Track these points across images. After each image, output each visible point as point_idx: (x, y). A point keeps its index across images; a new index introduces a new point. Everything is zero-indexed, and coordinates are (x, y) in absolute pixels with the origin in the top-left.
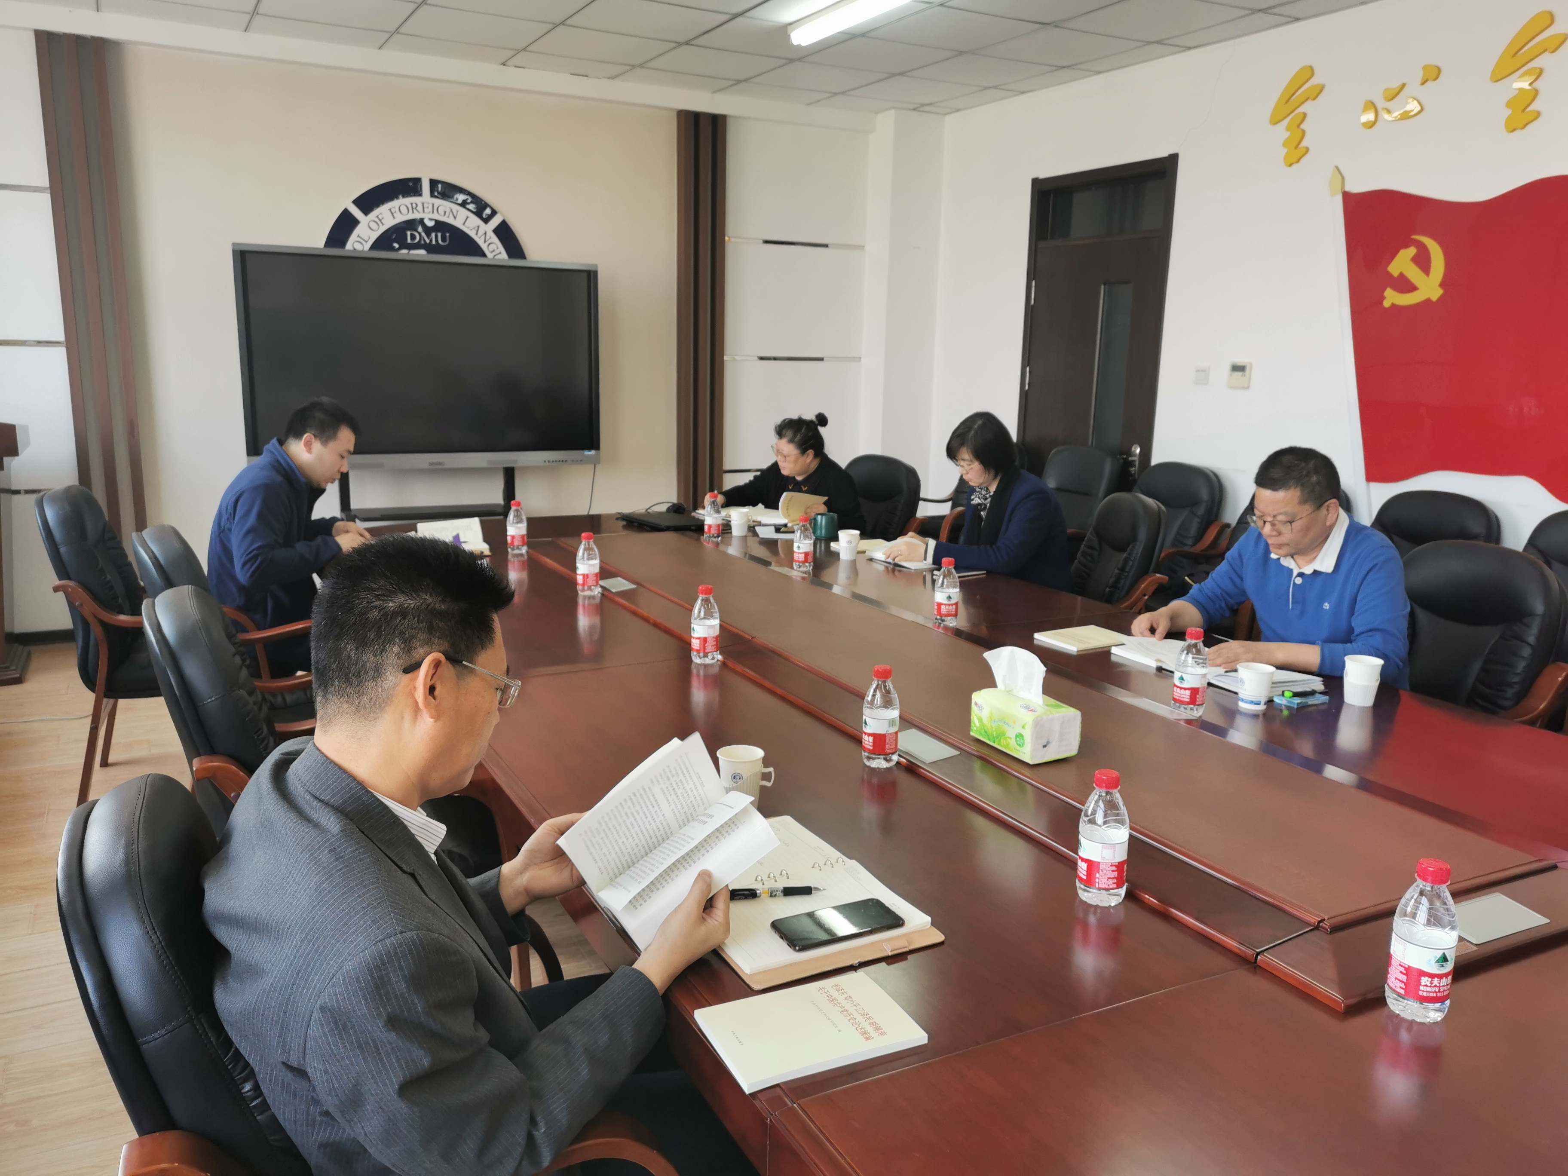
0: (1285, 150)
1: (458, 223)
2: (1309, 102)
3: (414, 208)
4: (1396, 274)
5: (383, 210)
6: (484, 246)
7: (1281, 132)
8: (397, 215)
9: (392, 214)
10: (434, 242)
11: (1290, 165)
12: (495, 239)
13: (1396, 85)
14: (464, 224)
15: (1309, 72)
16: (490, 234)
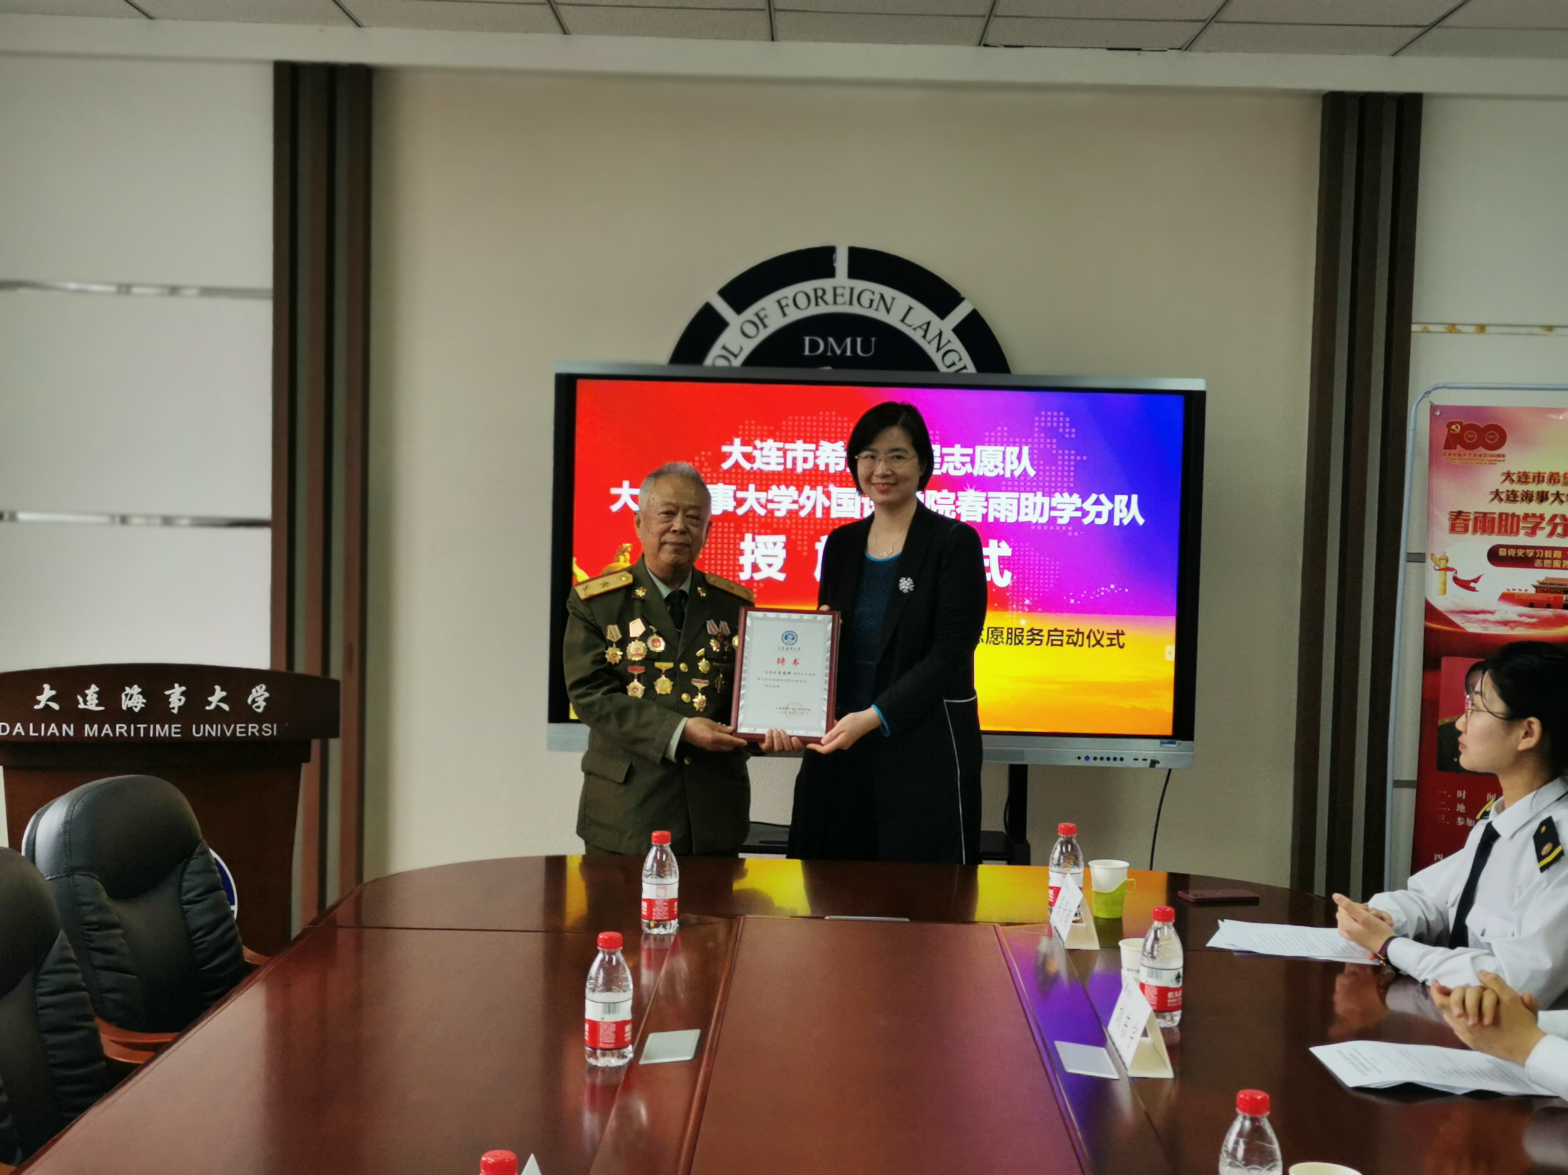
8: (791, 309)
14: (902, 321)
16: (949, 335)
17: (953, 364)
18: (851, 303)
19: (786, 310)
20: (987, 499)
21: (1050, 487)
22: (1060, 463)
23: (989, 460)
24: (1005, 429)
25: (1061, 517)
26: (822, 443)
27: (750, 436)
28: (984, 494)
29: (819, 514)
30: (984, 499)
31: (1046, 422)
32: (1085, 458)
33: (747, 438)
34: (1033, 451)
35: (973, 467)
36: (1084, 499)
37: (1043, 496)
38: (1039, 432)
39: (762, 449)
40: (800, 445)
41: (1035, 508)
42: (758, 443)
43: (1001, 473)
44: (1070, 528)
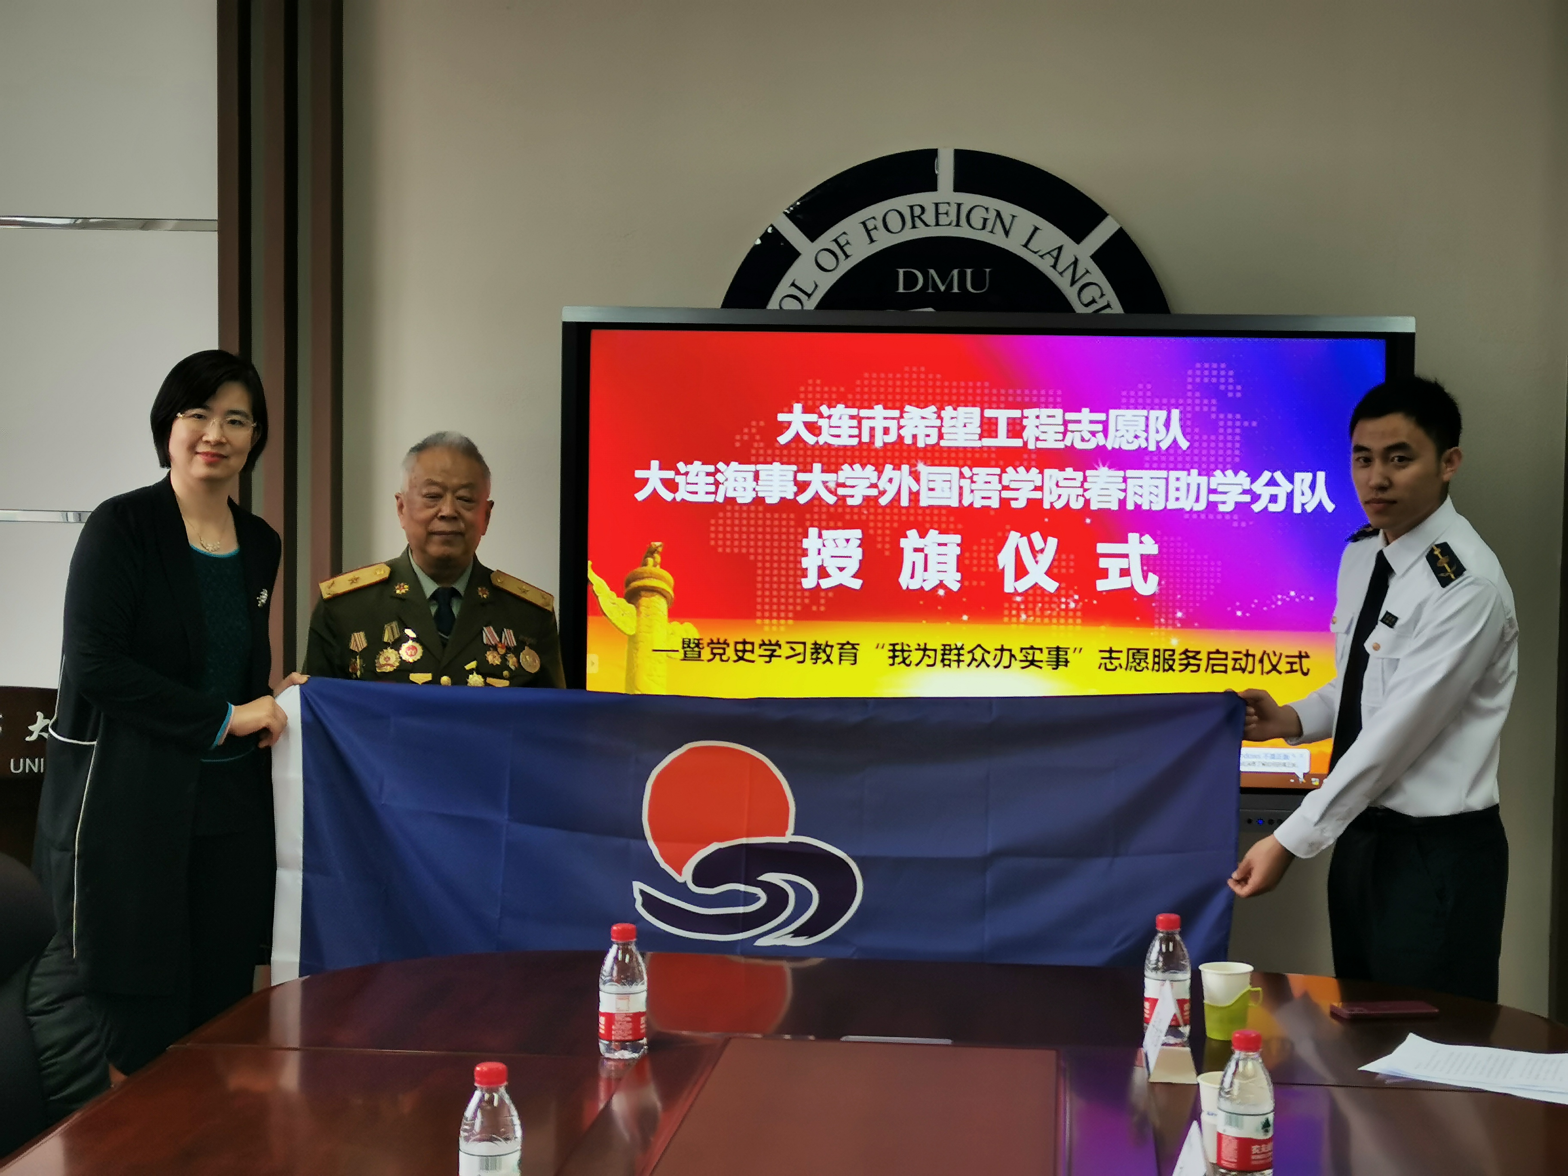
5: (850, 226)
8: (880, 233)
10: (956, 290)
14: (1026, 246)
16: (1087, 263)
17: (1093, 301)
18: (958, 225)
19: (872, 233)
20: (1125, 480)
21: (1209, 463)
22: (1221, 430)
23: (1127, 428)
24: (1149, 386)
25: (1224, 503)
26: (908, 408)
27: (814, 399)
28: (1121, 473)
29: (905, 502)
30: (1121, 480)
31: (1202, 377)
32: (1254, 424)
33: (810, 403)
34: (1185, 415)
35: (1106, 436)
36: (1254, 477)
37: (1200, 474)
38: (1193, 392)
39: (829, 417)
40: (879, 410)
41: (1188, 491)
42: (824, 409)
43: (1144, 445)
44: (1236, 517)
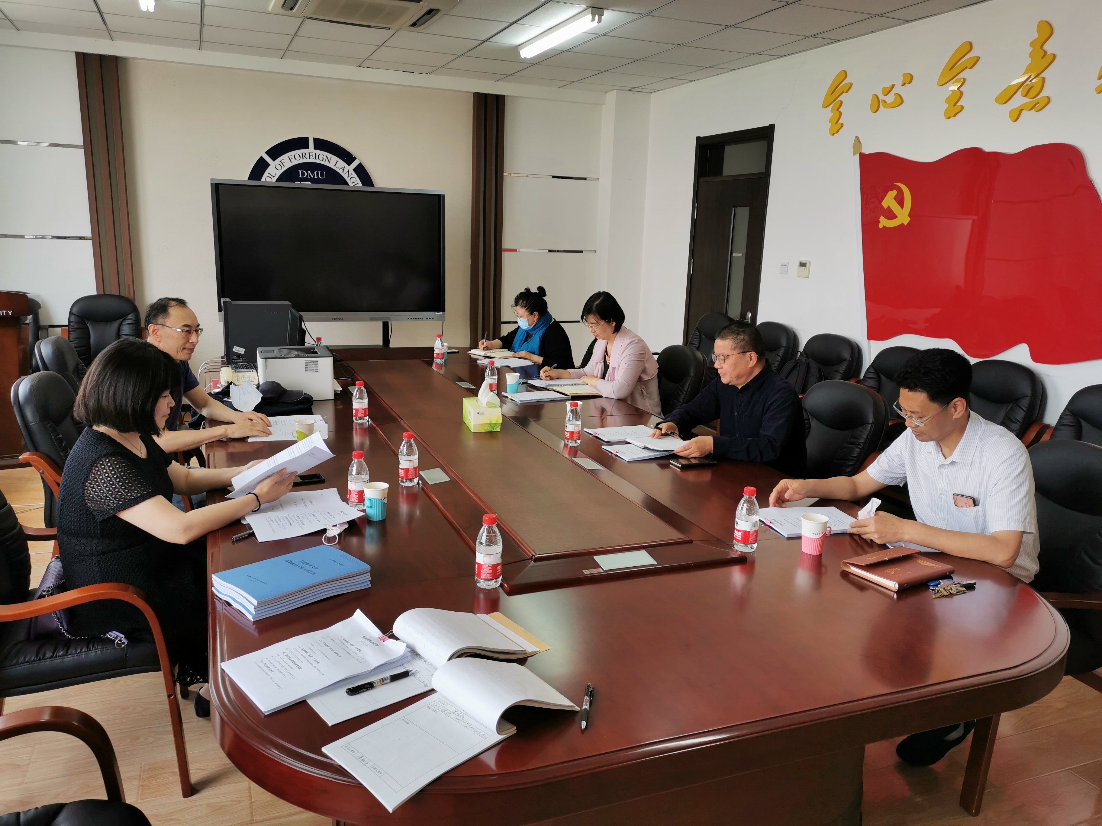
0: (830, 124)
1: (331, 165)
2: (844, 94)
3: (303, 156)
4: (886, 207)
5: (284, 158)
6: (348, 180)
7: (828, 113)
8: (293, 160)
9: (290, 160)
10: (316, 177)
11: (833, 134)
12: (354, 175)
13: (889, 85)
14: (335, 166)
15: (845, 74)
16: (352, 172)
17: (354, 182)
18: (315, 159)
